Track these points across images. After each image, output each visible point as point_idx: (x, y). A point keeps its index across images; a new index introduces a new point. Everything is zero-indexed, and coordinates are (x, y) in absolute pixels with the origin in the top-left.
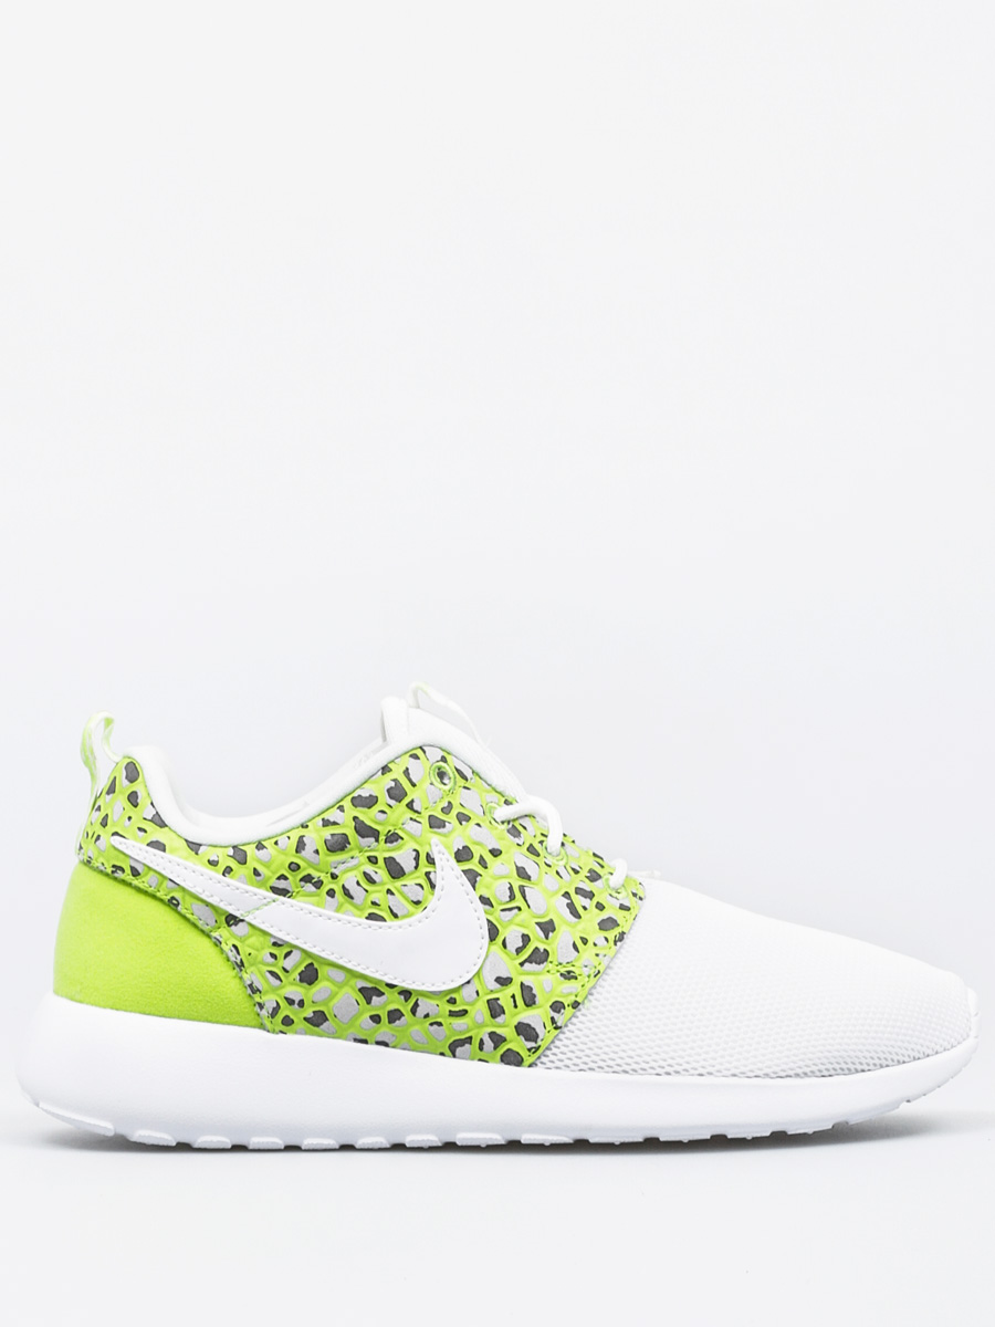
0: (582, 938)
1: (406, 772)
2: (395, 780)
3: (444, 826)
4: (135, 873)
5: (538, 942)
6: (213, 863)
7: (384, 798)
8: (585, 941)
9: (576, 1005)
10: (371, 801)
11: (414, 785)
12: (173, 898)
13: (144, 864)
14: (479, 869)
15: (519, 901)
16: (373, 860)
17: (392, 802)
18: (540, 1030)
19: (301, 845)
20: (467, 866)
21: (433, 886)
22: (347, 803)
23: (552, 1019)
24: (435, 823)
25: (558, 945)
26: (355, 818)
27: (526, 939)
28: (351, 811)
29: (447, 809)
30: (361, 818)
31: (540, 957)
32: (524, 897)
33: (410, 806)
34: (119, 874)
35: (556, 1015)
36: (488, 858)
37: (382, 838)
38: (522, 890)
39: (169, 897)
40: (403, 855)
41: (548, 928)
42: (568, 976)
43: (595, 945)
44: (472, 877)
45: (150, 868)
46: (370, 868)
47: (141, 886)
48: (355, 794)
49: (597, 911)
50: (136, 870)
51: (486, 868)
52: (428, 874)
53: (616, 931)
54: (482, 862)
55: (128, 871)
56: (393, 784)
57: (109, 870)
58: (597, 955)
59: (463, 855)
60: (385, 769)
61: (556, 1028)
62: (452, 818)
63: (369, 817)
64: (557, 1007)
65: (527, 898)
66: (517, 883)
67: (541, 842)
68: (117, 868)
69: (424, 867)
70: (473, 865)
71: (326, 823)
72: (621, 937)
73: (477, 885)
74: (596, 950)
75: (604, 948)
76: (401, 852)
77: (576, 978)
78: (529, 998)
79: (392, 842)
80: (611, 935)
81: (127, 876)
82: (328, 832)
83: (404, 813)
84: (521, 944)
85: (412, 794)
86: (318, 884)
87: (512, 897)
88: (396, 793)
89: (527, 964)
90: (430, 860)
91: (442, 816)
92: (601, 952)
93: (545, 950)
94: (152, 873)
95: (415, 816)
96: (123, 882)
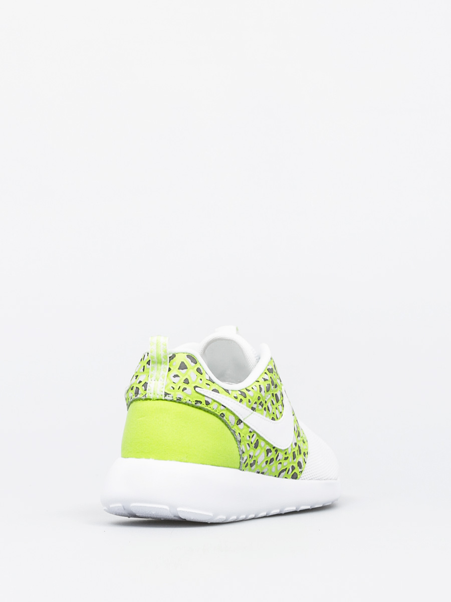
4: (207, 403)
6: (236, 398)
7: (274, 369)
10: (272, 371)
12: (222, 414)
13: (212, 399)
16: (273, 395)
18: (302, 464)
19: (261, 389)
21: (283, 406)
22: (267, 372)
23: (304, 459)
26: (271, 377)
28: (269, 375)
34: (199, 405)
39: (220, 413)
45: (215, 401)
46: (273, 398)
47: (209, 409)
48: (268, 368)
50: (208, 402)
52: (282, 401)
55: (204, 403)
57: (194, 403)
61: (305, 463)
64: (304, 454)
68: (197, 402)
71: (265, 380)
76: (278, 391)
77: (305, 443)
78: (300, 451)
79: (276, 387)
81: (203, 405)
82: (266, 384)
83: (277, 376)
86: (262, 406)
89: (298, 437)
90: (282, 395)
93: (299, 431)
94: (215, 403)
96: (200, 408)
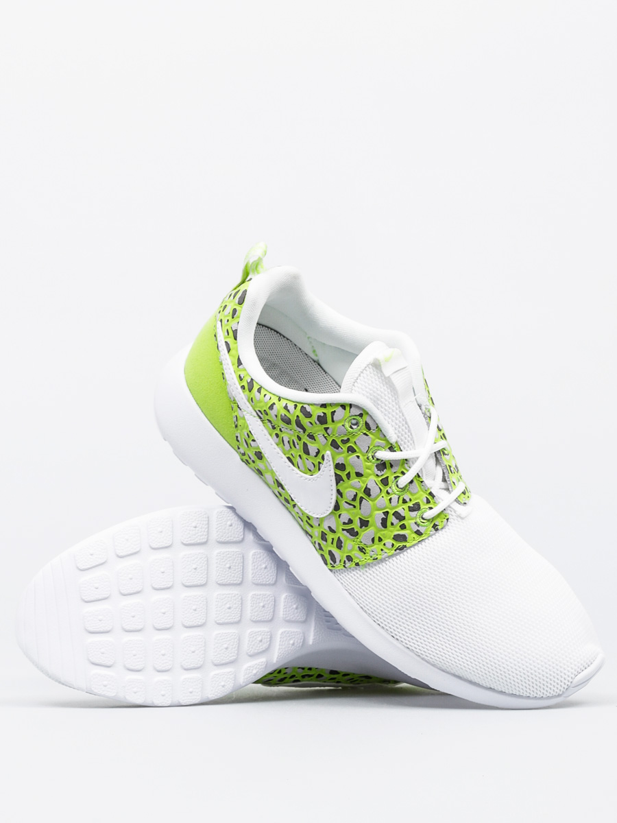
0: (379, 538)
1: (333, 413)
2: (325, 414)
3: (338, 449)
4: (217, 347)
5: (356, 525)
6: (241, 379)
7: (314, 418)
8: (380, 540)
9: (357, 564)
10: (308, 415)
11: (333, 421)
12: (223, 374)
14: (344, 477)
15: (357, 503)
16: (299, 439)
17: (318, 422)
18: (338, 561)
19: (271, 407)
20: (339, 472)
21: (319, 469)
22: (299, 406)
23: (345, 561)
24: (334, 445)
25: (365, 534)
26: (298, 416)
27: (350, 521)
28: (298, 412)
29: (344, 442)
30: (300, 419)
31: (353, 533)
32: (360, 503)
33: (326, 429)
34: (215, 340)
35: (347, 561)
36: (353, 475)
37: (307, 433)
38: (362, 498)
39: (222, 372)
40: (313, 447)
41: (364, 523)
42: (362, 550)
43: (384, 544)
44: (339, 479)
46: (296, 441)
48: (305, 406)
49: (399, 528)
51: (348, 479)
52: (319, 463)
53: (401, 544)
54: (348, 475)
55: (217, 342)
56: (322, 415)
57: (214, 333)
58: (382, 550)
59: (340, 466)
60: (324, 406)
61: (344, 566)
62: (344, 448)
63: (305, 421)
64: (349, 558)
65: (362, 505)
66: (361, 494)
67: (396, 478)
68: (216, 336)
69: (319, 459)
70: (343, 474)
71: (286, 408)
72: (402, 549)
73: (339, 484)
74: (382, 547)
75: (389, 549)
76: (313, 445)
77: (365, 553)
78: (340, 545)
79: (310, 438)
80: (397, 544)
81: (216, 344)
82: (284, 412)
83: (322, 430)
84: (347, 522)
85: (330, 425)
86: (274, 428)
87: (354, 499)
88: (322, 420)
89: (345, 532)
90: (323, 458)
91: (340, 443)
92: (385, 550)
93: (357, 532)
94: (220, 355)
95: (326, 435)
